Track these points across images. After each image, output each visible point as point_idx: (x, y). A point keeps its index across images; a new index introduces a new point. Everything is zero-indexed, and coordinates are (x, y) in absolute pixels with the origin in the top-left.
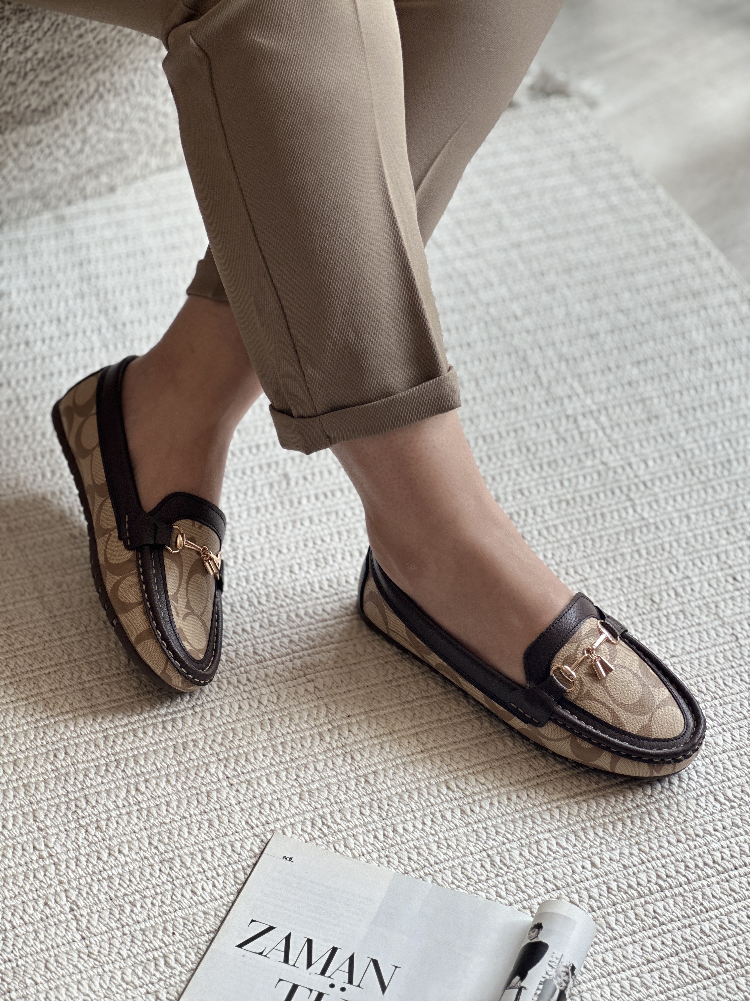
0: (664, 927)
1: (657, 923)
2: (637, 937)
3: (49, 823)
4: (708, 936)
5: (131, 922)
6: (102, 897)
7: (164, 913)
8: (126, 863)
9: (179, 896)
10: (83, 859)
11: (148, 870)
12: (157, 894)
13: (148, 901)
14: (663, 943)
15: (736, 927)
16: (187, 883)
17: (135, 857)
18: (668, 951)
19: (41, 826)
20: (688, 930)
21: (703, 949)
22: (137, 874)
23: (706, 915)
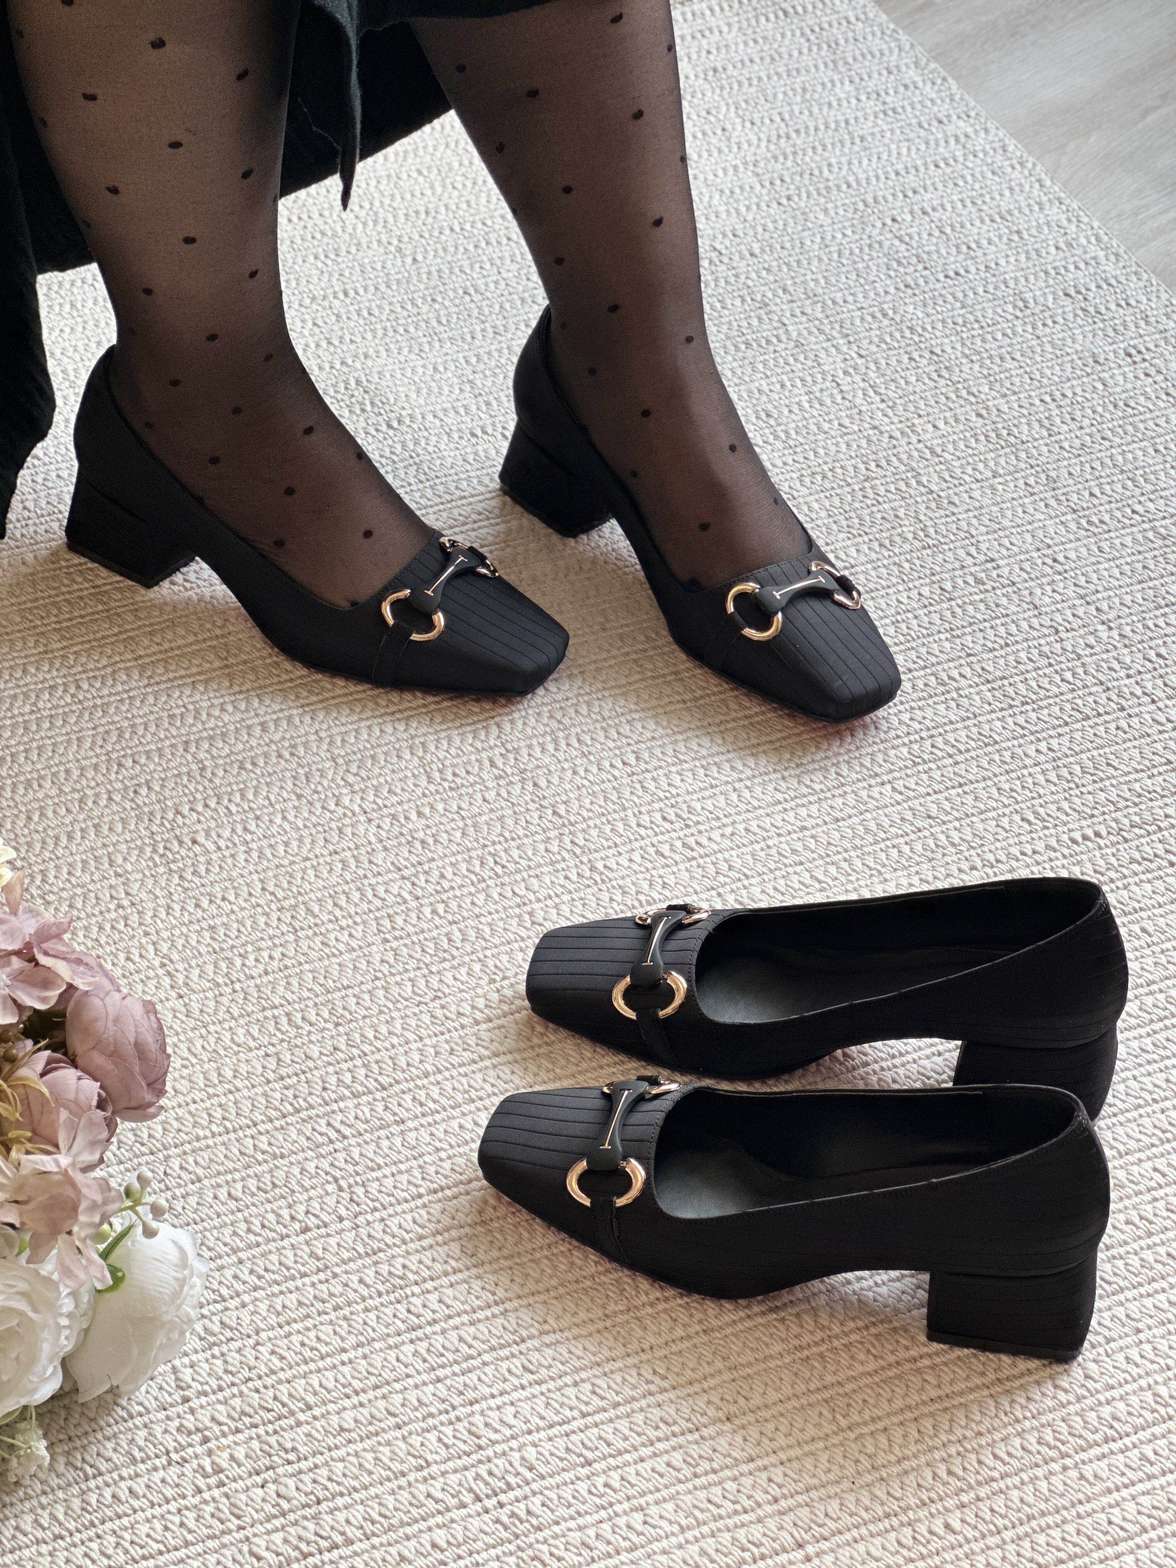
3: (129, 867)
5: (242, 977)
6: (203, 949)
7: (286, 967)
8: (233, 912)
9: (305, 948)
10: (177, 907)
11: (262, 920)
12: (275, 945)
13: (265, 954)
16: (315, 934)
17: (243, 904)
19: (119, 870)
22: (248, 923)
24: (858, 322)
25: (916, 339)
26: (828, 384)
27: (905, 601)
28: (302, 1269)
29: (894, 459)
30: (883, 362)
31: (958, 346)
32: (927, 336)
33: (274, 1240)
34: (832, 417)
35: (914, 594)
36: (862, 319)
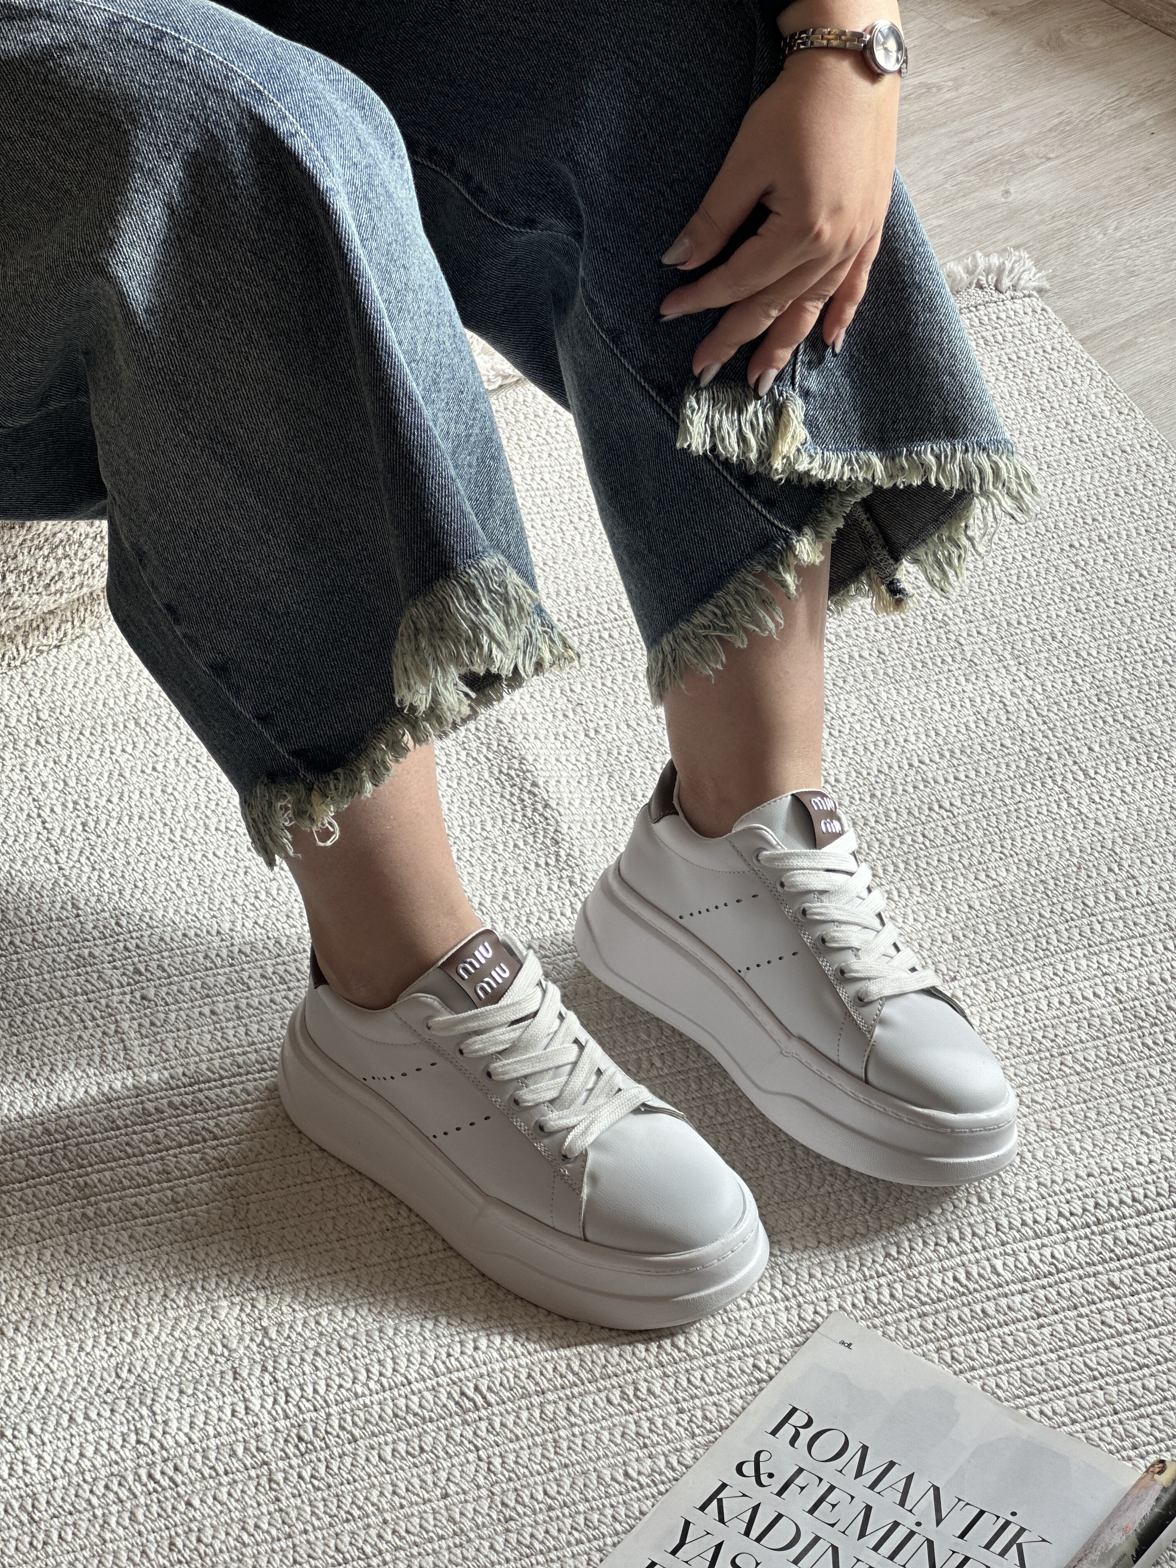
0: (1061, 1275)
1: (1054, 1271)
2: (1027, 1286)
4: (1117, 1288)
14: (1059, 1294)
15: (1154, 1280)
18: (1064, 1303)
20: (1092, 1280)
21: (1108, 1304)
23: (1117, 1264)
24: (1028, 644)
25: (1082, 663)
26: (996, 705)
27: (1048, 915)
28: (440, 1532)
29: (1049, 781)
30: (1049, 684)
31: (1120, 671)
32: (1092, 660)
33: (417, 1504)
34: (996, 737)
35: (1057, 909)
36: (1033, 641)
